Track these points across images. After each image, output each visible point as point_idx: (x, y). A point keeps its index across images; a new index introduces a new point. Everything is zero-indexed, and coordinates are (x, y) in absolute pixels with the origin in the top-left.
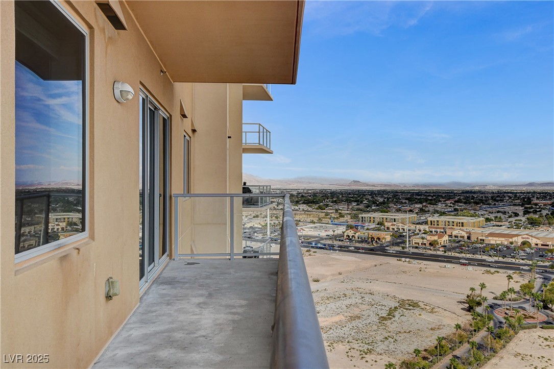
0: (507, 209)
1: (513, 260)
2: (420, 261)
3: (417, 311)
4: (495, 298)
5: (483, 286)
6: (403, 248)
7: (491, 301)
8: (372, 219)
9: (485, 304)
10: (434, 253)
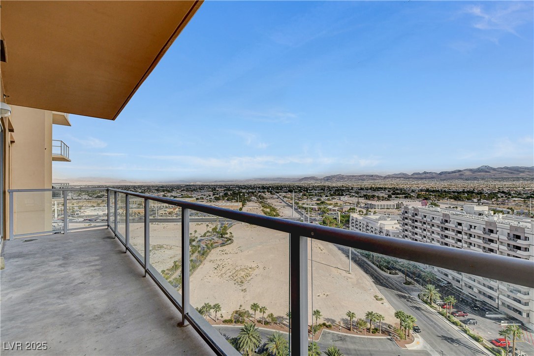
0: (205, 193)
1: (209, 217)
2: (164, 223)
3: (162, 250)
4: (201, 237)
5: (196, 232)
6: (154, 217)
7: (199, 238)
8: (135, 202)
9: (197, 240)
10: (171, 218)
